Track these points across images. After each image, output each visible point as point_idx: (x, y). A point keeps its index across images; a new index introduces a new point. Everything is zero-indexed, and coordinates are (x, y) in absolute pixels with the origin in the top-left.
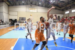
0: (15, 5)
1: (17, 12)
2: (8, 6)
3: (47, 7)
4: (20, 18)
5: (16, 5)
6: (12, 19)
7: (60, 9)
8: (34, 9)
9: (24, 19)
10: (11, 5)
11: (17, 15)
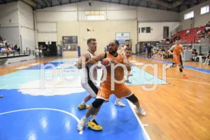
0: (49, 5)
1: (56, 22)
2: (34, 9)
3: (132, 5)
4: (63, 37)
5: (52, 6)
6: (44, 43)
7: (170, 7)
8: (97, 12)
9: (74, 41)
10: (39, 6)
11: (56, 32)
